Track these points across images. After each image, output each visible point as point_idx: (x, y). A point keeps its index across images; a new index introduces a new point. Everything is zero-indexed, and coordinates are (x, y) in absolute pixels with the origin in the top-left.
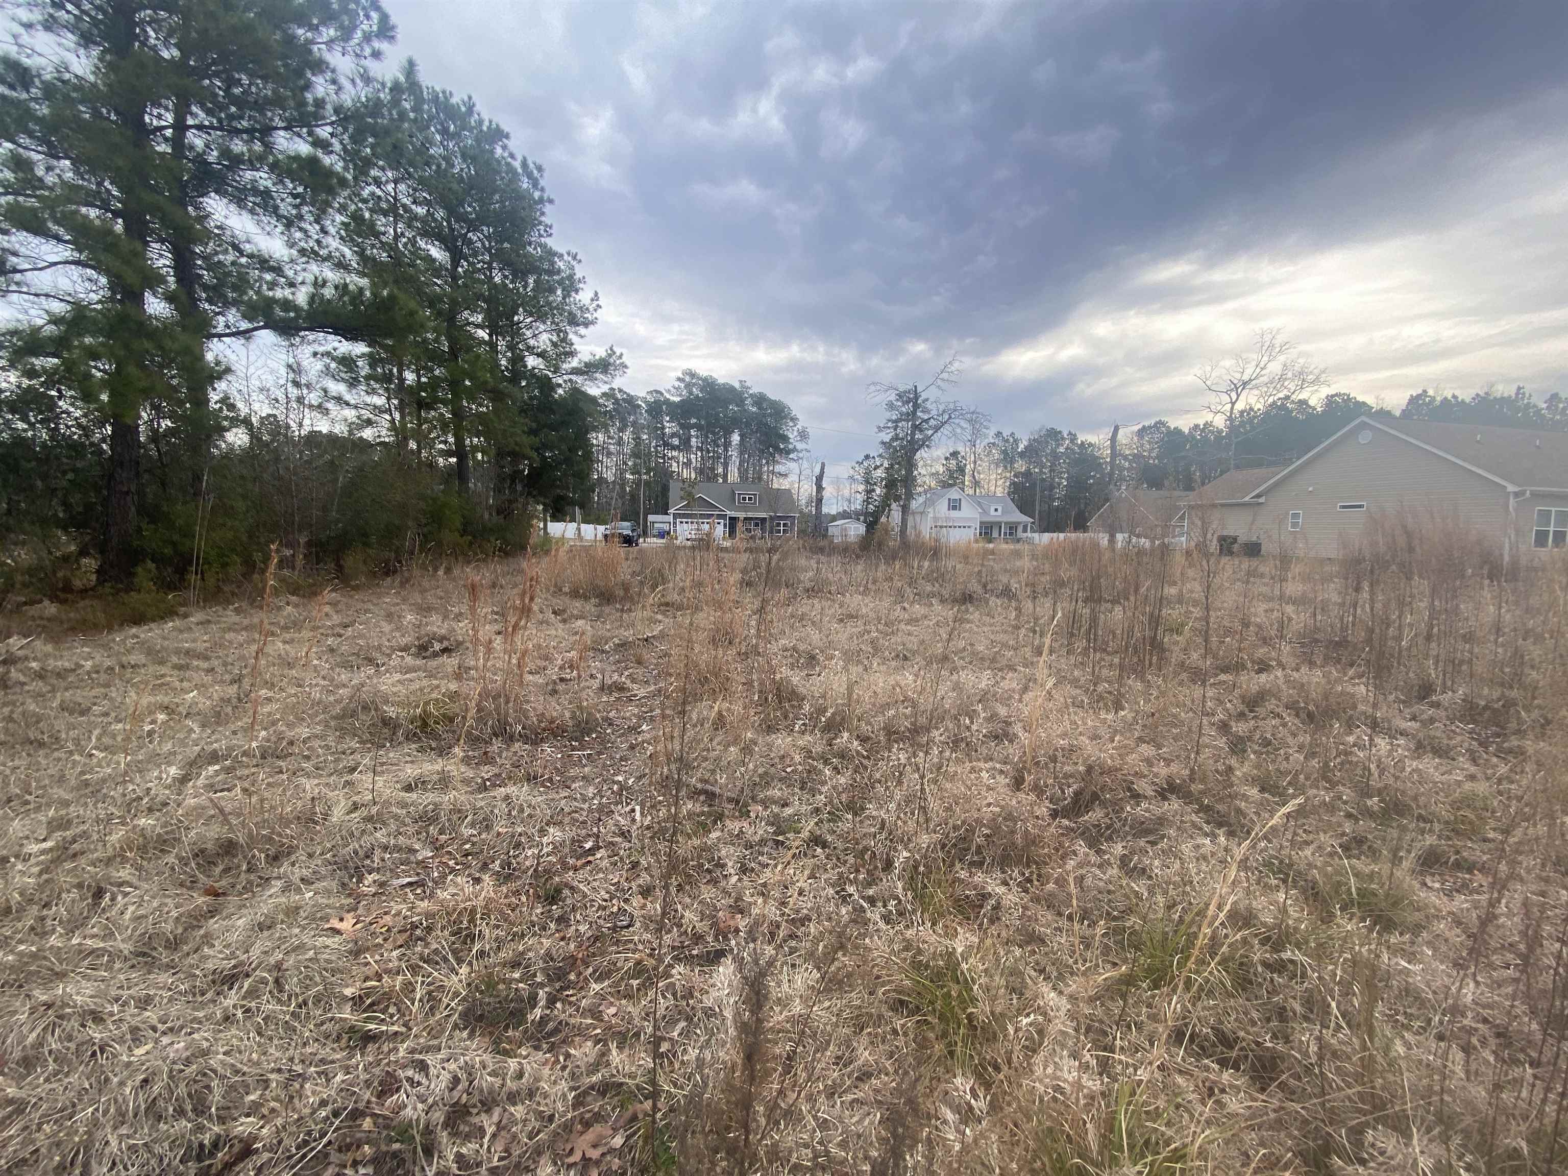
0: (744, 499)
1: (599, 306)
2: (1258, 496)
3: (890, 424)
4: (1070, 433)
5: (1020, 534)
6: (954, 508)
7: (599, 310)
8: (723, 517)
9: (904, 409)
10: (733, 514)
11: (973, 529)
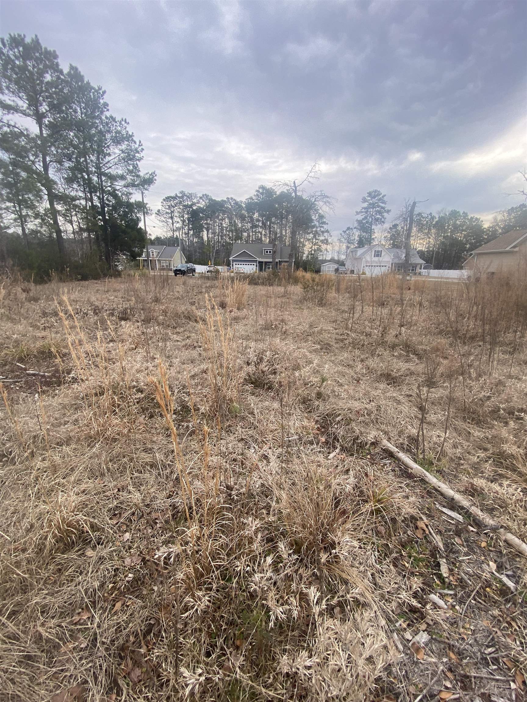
0: (267, 252)
1: (143, 149)
2: (514, 247)
3: (363, 210)
4: (464, 213)
5: (418, 270)
6: (378, 256)
7: (143, 152)
8: (256, 261)
9: (371, 201)
10: (261, 260)
11: (387, 267)
